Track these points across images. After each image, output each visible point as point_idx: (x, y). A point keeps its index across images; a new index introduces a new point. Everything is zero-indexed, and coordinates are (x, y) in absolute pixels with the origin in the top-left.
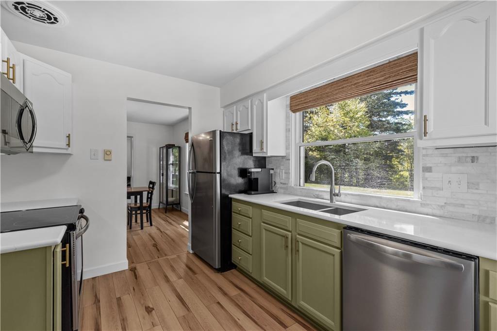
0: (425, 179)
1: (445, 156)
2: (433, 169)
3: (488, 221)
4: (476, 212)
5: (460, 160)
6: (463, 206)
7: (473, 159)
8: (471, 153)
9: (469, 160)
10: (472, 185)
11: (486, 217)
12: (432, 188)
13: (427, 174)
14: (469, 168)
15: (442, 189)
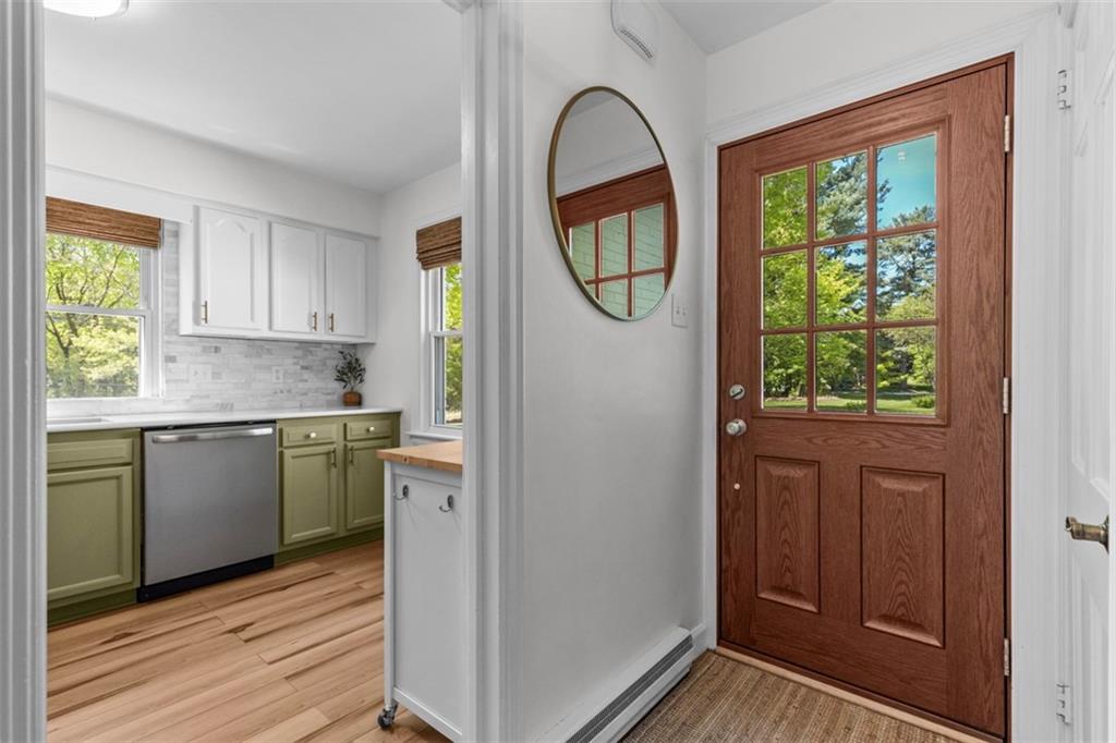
0: (167, 371)
1: (190, 344)
2: (178, 358)
3: (229, 407)
4: (219, 401)
5: (205, 350)
6: (208, 397)
7: (217, 350)
8: (215, 343)
9: (213, 350)
10: (216, 375)
11: (227, 405)
12: (176, 381)
13: (170, 365)
14: (214, 358)
15: (187, 381)
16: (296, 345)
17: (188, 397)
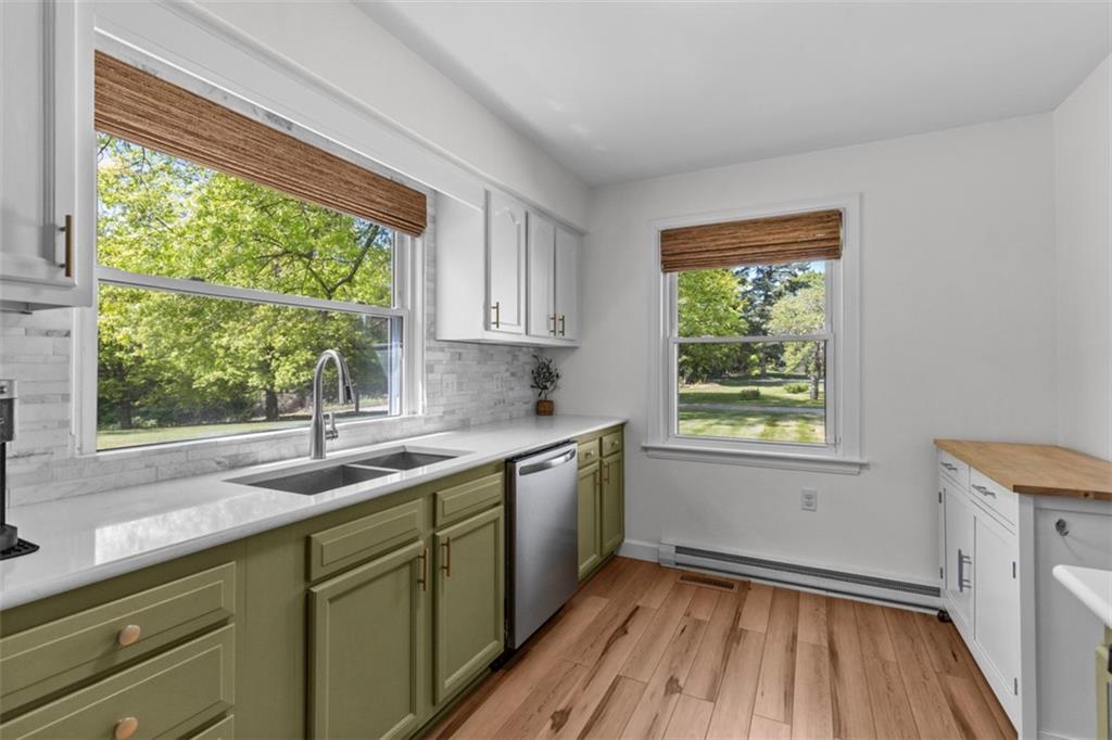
0: (428, 382)
1: (443, 350)
4: (462, 416)
7: (460, 356)
8: (458, 349)
9: (457, 356)
10: (460, 386)
12: (434, 395)
13: (430, 376)
15: (441, 395)
16: (507, 349)
17: (441, 414)
